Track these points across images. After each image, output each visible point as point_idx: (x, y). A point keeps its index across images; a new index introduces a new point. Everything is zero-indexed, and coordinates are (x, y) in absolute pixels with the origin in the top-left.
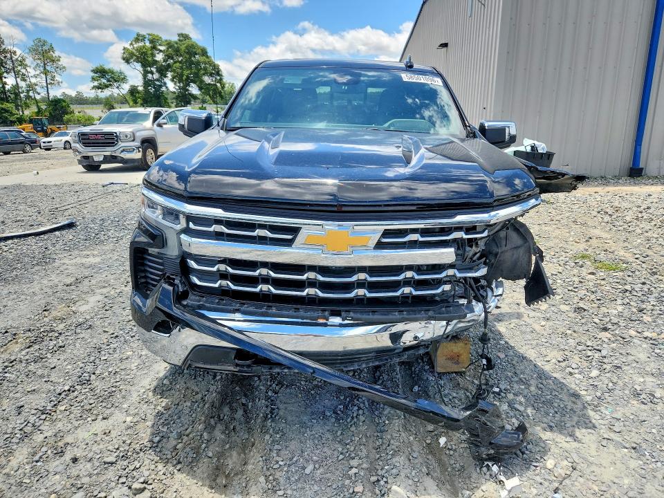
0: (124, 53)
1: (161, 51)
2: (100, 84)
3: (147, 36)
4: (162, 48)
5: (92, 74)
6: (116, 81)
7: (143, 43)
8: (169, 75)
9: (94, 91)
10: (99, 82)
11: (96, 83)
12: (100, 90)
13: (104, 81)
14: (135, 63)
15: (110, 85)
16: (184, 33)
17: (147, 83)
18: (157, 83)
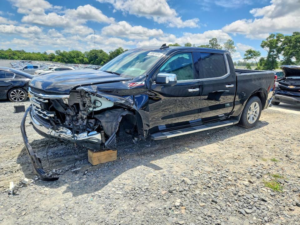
0: (262, 43)
1: (281, 41)
2: (247, 57)
3: (276, 35)
4: (282, 40)
5: (246, 53)
6: (255, 56)
7: (273, 38)
8: (283, 52)
9: (244, 60)
10: (247, 56)
11: (246, 57)
12: (247, 60)
13: (250, 56)
14: (267, 48)
15: (252, 57)
16: (297, 32)
17: (269, 56)
18: (274, 56)
